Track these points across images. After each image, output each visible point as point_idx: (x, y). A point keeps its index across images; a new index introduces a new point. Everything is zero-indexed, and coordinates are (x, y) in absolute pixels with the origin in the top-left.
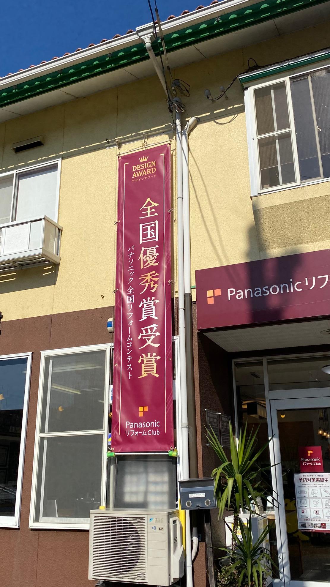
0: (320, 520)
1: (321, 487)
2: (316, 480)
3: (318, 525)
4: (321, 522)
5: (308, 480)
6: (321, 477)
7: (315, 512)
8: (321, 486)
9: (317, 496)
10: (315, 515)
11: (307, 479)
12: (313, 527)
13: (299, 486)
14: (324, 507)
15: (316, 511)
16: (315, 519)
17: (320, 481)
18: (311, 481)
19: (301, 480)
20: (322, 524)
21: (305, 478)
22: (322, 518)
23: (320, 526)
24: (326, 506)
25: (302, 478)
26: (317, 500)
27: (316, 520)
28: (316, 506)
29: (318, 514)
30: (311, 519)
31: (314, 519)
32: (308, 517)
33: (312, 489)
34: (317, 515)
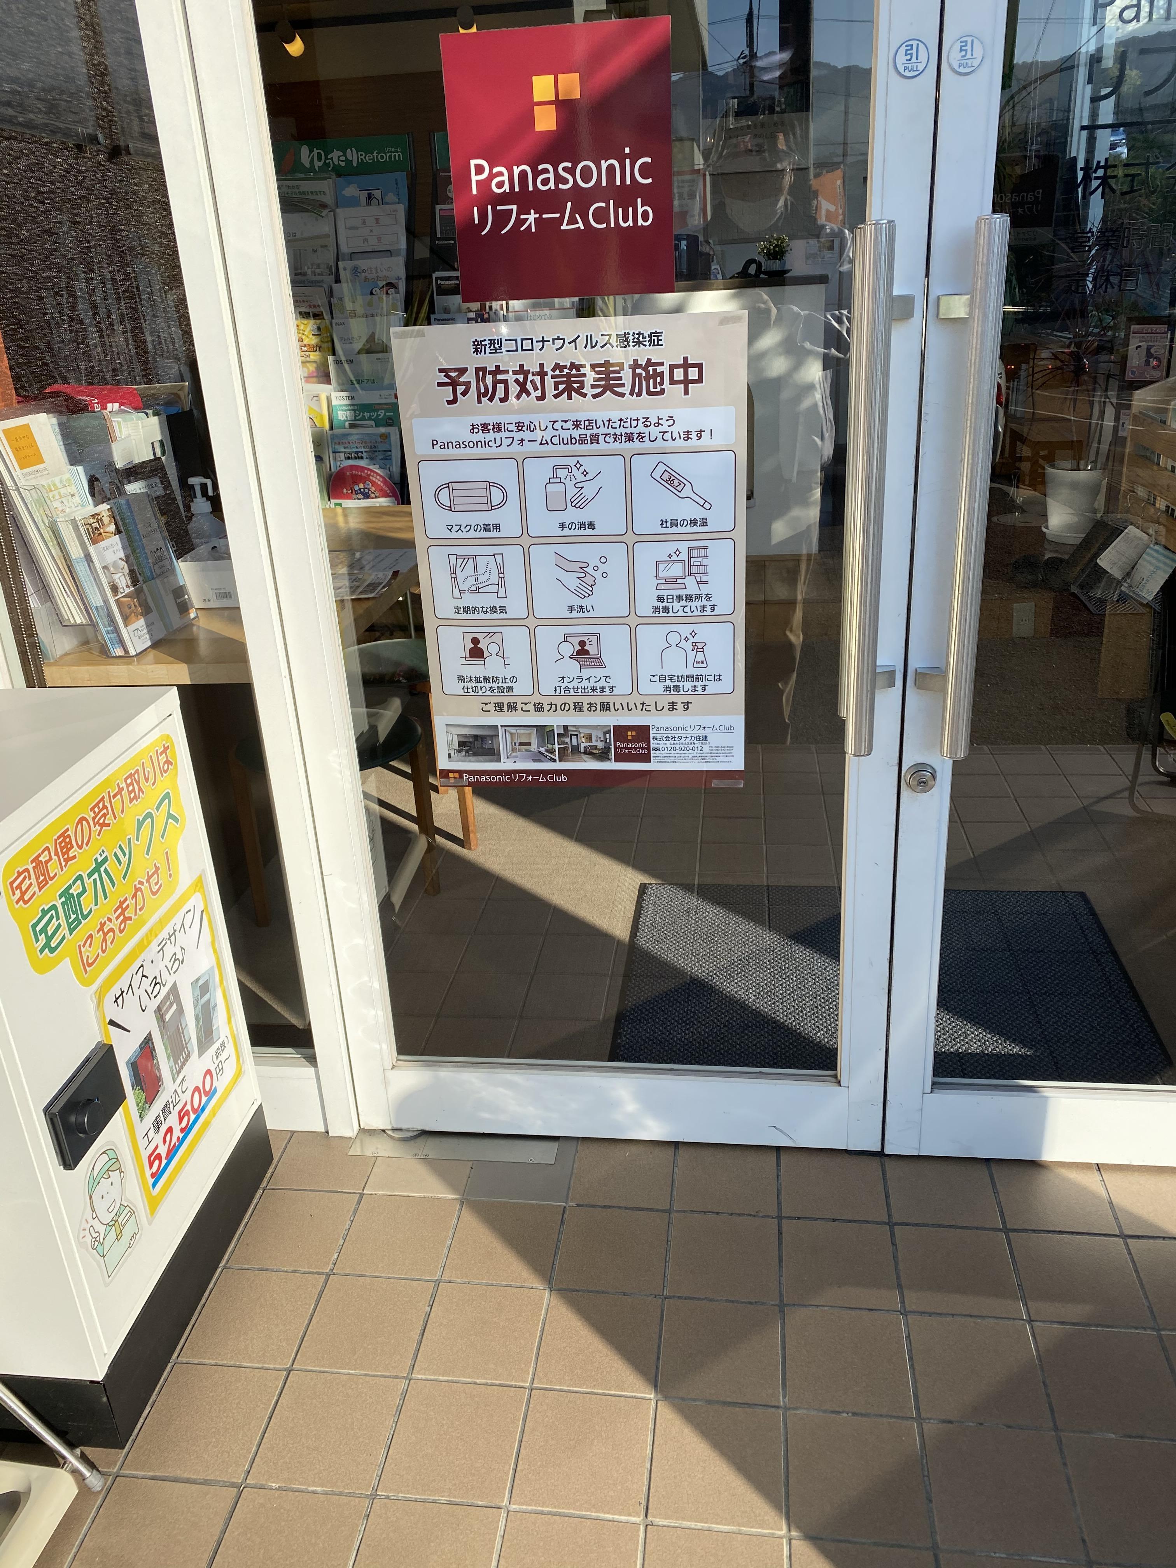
0: (605, 707)
1: (636, 445)
2: (590, 377)
3: (589, 738)
4: (611, 720)
5: (522, 386)
6: (644, 354)
7: (568, 649)
8: (630, 438)
9: (592, 526)
10: (572, 668)
11: (511, 377)
12: (552, 752)
13: (444, 446)
14: (646, 603)
15: (576, 641)
16: (571, 700)
17: (626, 390)
18: (550, 391)
19: (454, 384)
20: (620, 732)
21: (498, 370)
22: (623, 686)
23: (601, 745)
24: (660, 599)
25: (462, 371)
26: (588, 553)
27: (578, 707)
28: (576, 601)
29: (598, 662)
30: (537, 698)
31: (559, 701)
32: (510, 689)
33: (556, 468)
34: (586, 673)
